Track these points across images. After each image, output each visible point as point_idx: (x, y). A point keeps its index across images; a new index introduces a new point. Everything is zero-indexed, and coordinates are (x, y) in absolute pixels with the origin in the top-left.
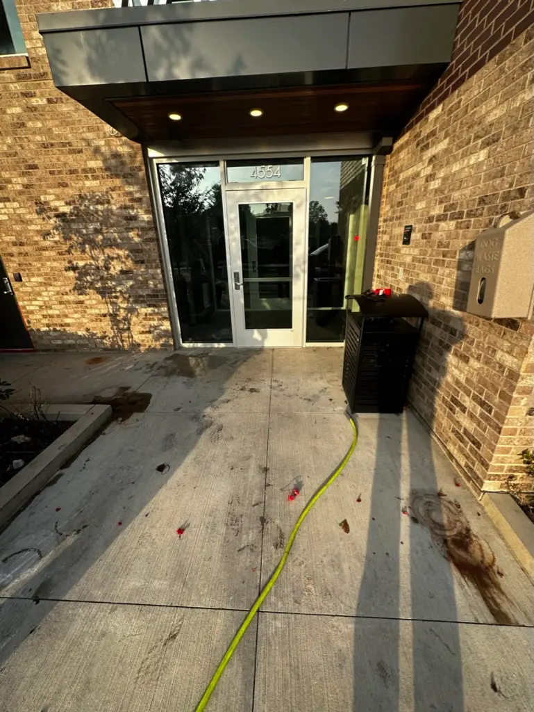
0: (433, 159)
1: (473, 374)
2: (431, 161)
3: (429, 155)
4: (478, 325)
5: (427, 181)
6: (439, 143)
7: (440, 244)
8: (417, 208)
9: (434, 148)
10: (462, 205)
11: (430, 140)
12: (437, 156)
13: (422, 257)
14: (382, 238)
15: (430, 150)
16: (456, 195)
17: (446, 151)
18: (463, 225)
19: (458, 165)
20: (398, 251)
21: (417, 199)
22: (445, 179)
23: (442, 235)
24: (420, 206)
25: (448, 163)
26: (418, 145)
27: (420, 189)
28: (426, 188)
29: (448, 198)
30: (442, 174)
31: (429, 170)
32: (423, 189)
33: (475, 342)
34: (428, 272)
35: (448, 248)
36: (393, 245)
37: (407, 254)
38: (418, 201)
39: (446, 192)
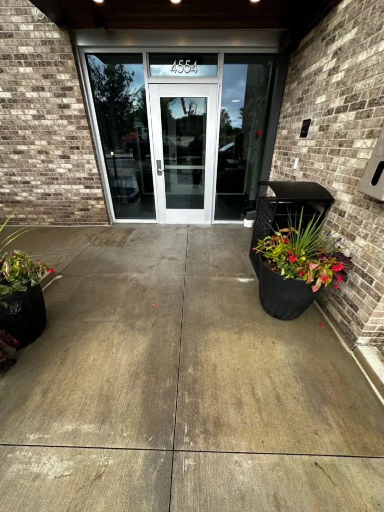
0: (339, 52)
1: (357, 250)
2: (336, 53)
3: (335, 48)
4: (368, 209)
5: (329, 75)
6: (346, 33)
7: (338, 135)
8: (317, 103)
9: (340, 40)
10: (364, 94)
11: (337, 33)
12: (342, 49)
13: (318, 148)
14: (281, 133)
15: (336, 43)
16: (359, 86)
17: (353, 41)
18: (364, 115)
19: (365, 55)
20: (294, 143)
21: (318, 94)
22: (348, 71)
23: (339, 127)
24: (320, 100)
25: (354, 54)
26: (323, 39)
27: (322, 83)
28: (327, 82)
29: (350, 90)
30: (346, 66)
31: (332, 64)
32: (324, 84)
33: (363, 223)
34: (323, 161)
35: (346, 138)
36: (290, 139)
37: (304, 146)
38: (319, 95)
39: (348, 84)
